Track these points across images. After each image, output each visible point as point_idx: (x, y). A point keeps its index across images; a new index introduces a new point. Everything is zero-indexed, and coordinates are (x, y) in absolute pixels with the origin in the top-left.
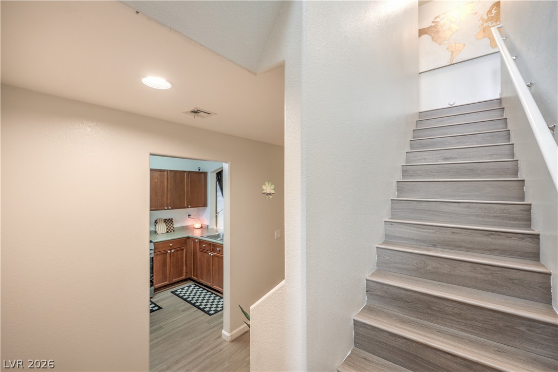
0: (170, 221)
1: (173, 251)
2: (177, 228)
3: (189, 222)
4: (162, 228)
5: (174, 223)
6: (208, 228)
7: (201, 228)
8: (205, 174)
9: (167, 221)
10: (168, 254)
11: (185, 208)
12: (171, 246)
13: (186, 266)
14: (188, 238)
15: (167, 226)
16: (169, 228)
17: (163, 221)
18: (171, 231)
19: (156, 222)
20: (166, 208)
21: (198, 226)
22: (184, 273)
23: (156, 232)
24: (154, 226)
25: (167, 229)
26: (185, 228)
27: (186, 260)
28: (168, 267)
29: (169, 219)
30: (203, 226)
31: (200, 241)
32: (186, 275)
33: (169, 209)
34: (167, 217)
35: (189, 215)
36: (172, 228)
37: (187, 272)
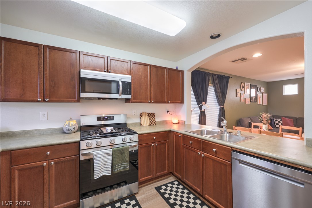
0: (152, 115)
1: (156, 144)
2: (158, 122)
3: (168, 118)
4: (146, 121)
5: (156, 117)
6: (185, 124)
7: (178, 123)
8: (182, 72)
9: (150, 115)
10: (152, 147)
11: (165, 103)
12: (154, 139)
13: (169, 161)
14: (170, 131)
15: (150, 119)
16: (152, 122)
17: (147, 115)
18: (153, 124)
19: (141, 115)
20: (149, 101)
21: (175, 121)
22: (167, 168)
23: (141, 124)
24: (140, 119)
25: (150, 122)
26: (164, 123)
27: (168, 155)
28: (152, 160)
29: (152, 113)
30: (180, 122)
31: (183, 136)
32: (168, 170)
33: (152, 103)
34: (151, 112)
35: (168, 111)
36: (154, 122)
37: (169, 167)
